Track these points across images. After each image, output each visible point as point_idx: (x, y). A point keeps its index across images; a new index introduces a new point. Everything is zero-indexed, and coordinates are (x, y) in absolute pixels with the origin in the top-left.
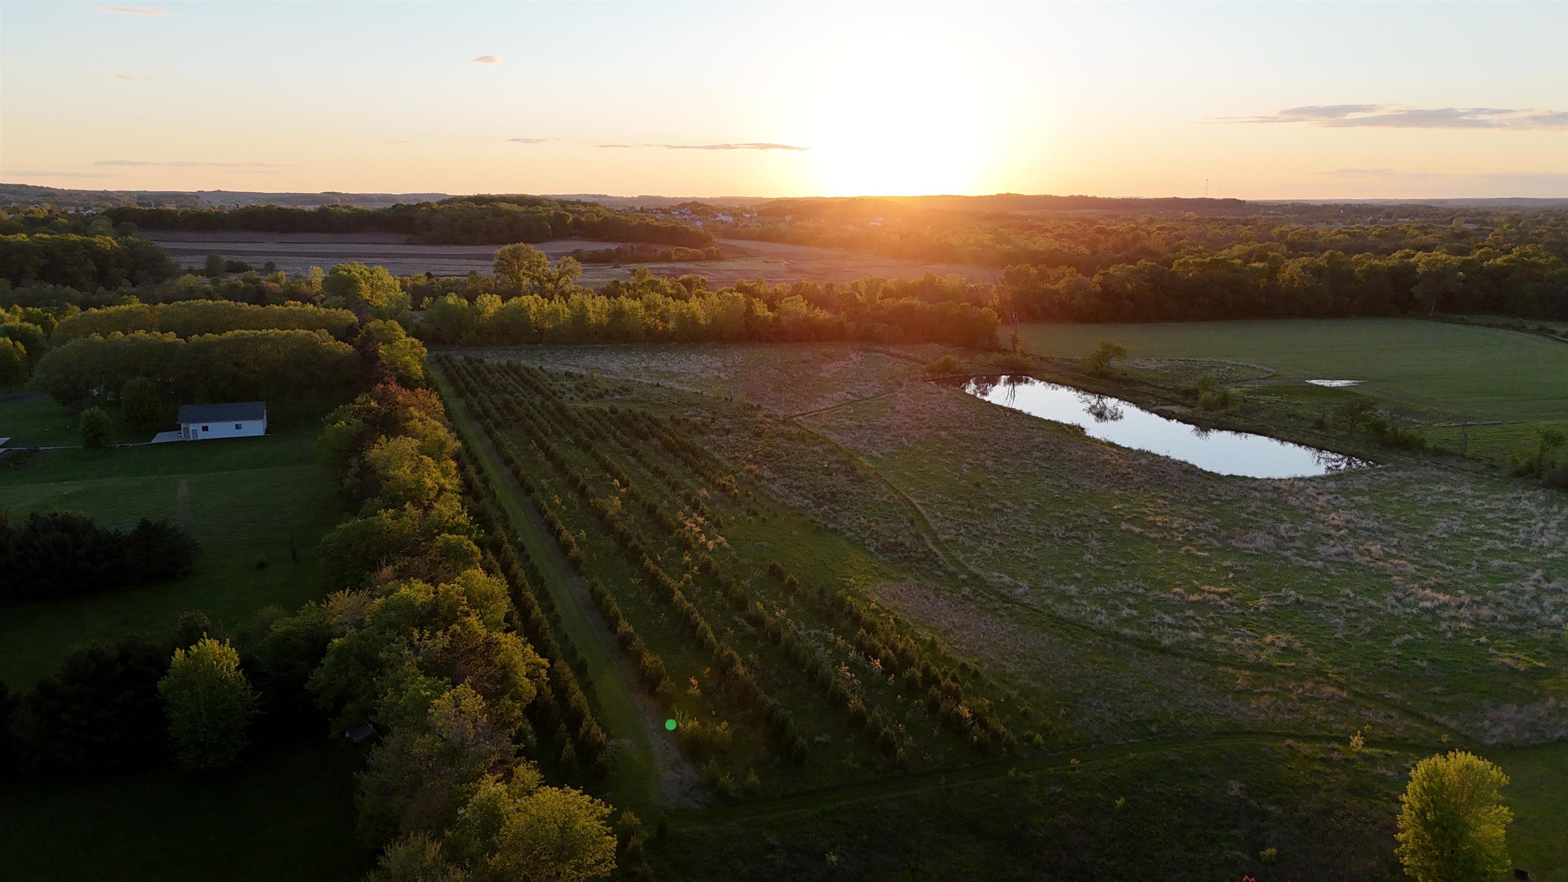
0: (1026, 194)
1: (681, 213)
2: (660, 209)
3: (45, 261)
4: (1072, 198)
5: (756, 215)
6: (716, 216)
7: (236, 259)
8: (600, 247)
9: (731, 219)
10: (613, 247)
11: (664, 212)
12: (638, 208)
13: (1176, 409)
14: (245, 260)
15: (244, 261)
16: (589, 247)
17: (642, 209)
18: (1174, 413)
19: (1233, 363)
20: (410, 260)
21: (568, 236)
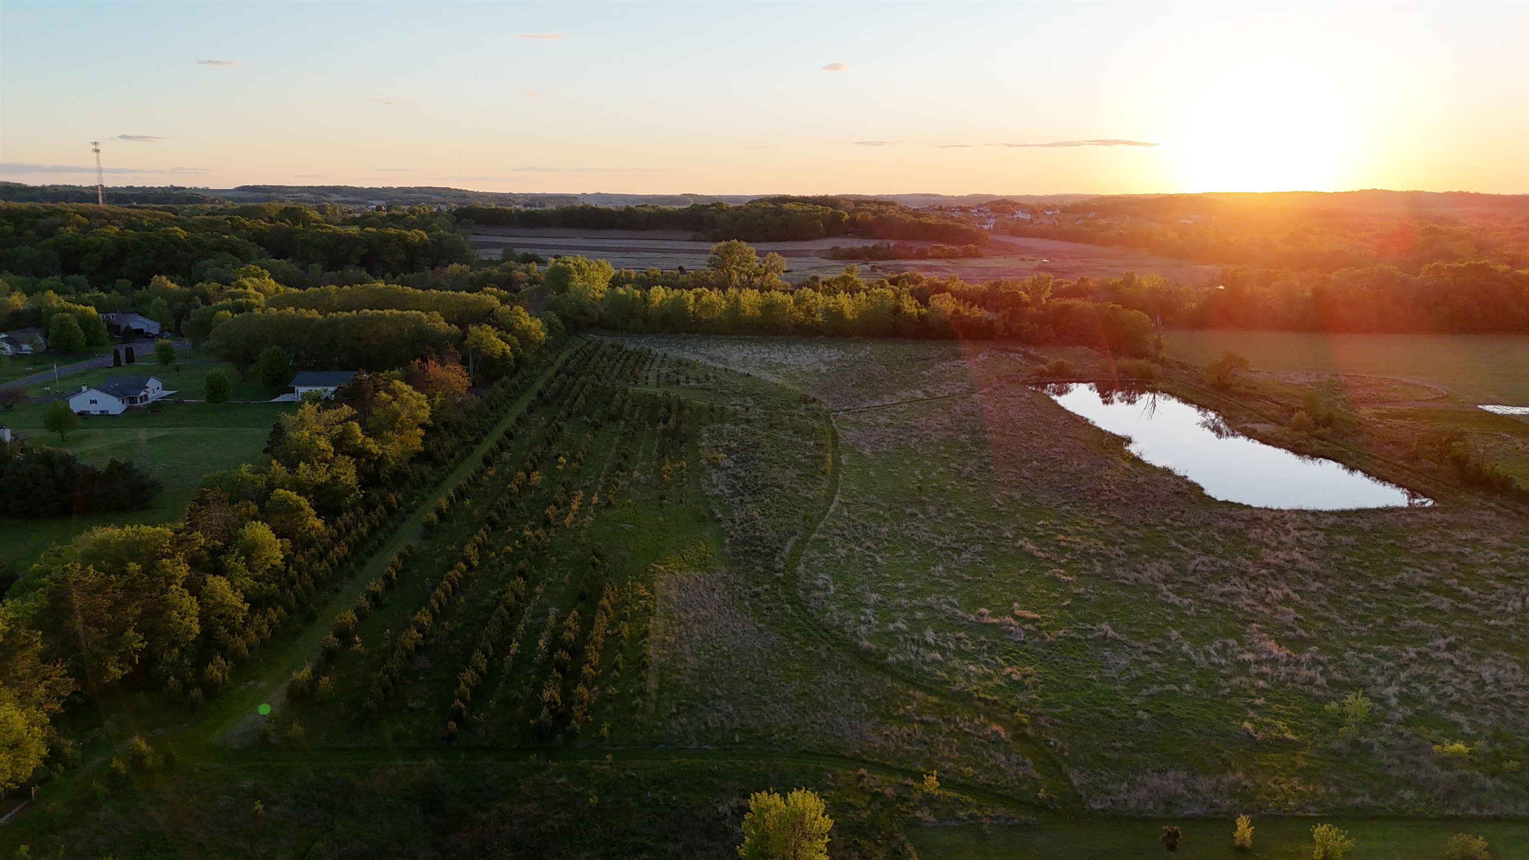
0: (1395, 190)
1: (979, 211)
2: (960, 207)
3: (366, 250)
4: (1449, 194)
5: (1058, 212)
6: (1013, 214)
7: (529, 251)
8: (858, 244)
9: (1028, 217)
10: (870, 244)
11: (962, 209)
12: (937, 207)
13: (1261, 428)
14: (540, 253)
15: (538, 254)
16: (845, 244)
17: (941, 207)
18: (1256, 431)
19: (1410, 381)
20: (681, 255)
21: (844, 234)
